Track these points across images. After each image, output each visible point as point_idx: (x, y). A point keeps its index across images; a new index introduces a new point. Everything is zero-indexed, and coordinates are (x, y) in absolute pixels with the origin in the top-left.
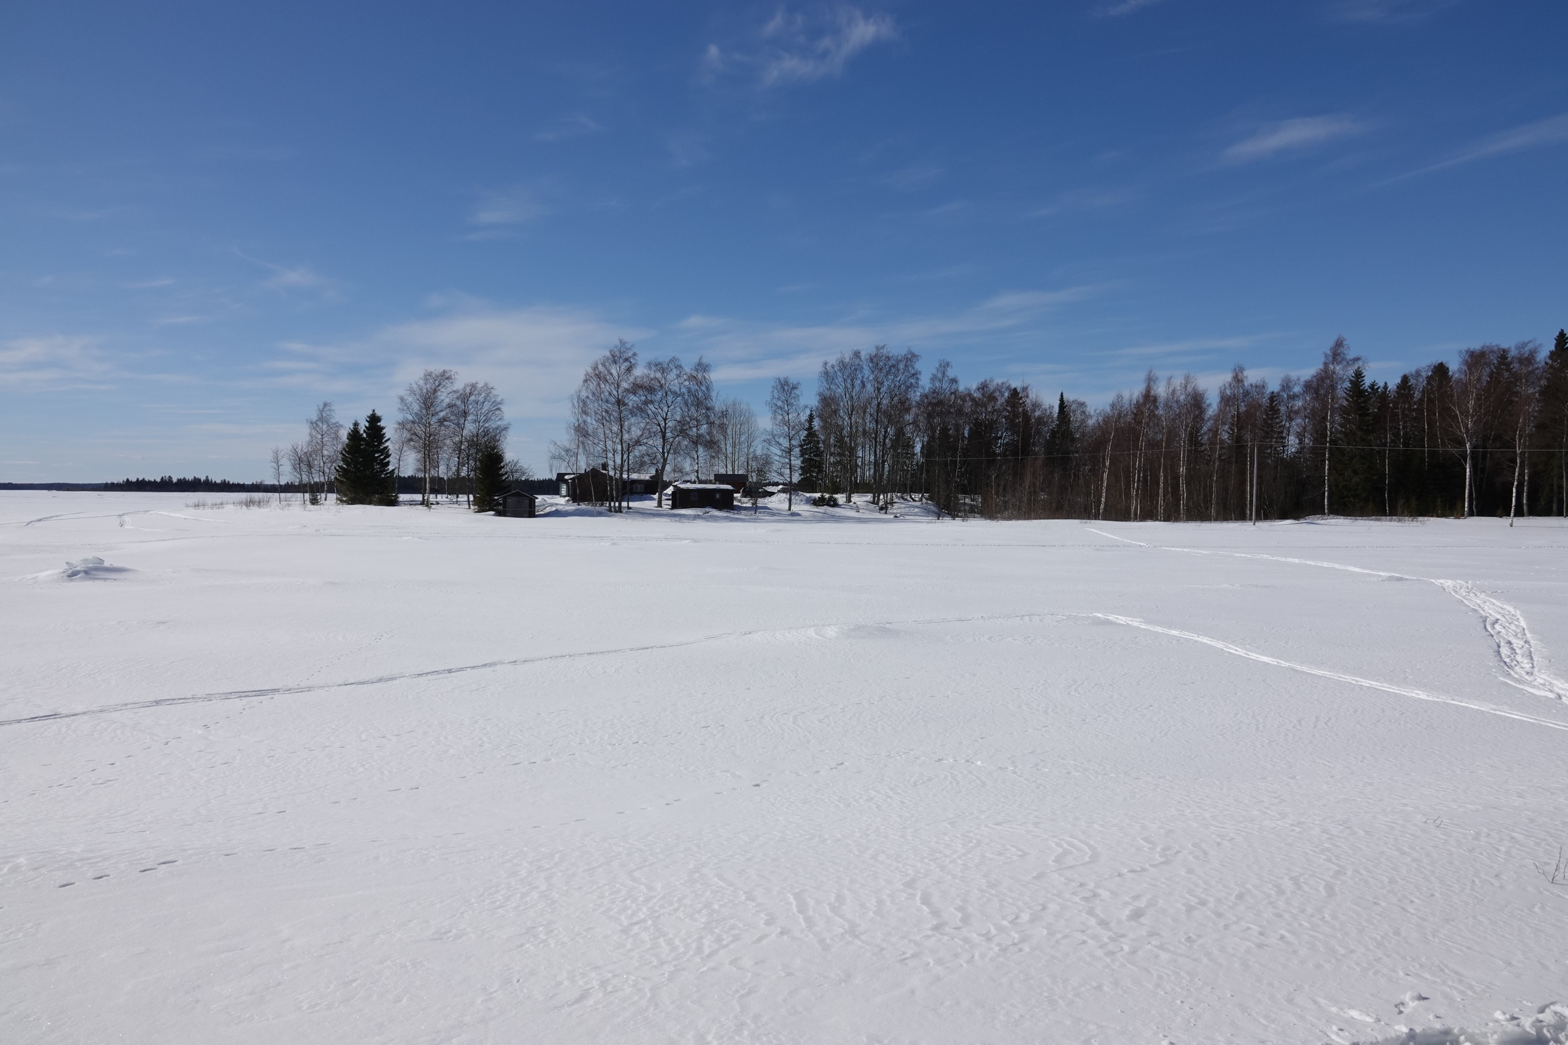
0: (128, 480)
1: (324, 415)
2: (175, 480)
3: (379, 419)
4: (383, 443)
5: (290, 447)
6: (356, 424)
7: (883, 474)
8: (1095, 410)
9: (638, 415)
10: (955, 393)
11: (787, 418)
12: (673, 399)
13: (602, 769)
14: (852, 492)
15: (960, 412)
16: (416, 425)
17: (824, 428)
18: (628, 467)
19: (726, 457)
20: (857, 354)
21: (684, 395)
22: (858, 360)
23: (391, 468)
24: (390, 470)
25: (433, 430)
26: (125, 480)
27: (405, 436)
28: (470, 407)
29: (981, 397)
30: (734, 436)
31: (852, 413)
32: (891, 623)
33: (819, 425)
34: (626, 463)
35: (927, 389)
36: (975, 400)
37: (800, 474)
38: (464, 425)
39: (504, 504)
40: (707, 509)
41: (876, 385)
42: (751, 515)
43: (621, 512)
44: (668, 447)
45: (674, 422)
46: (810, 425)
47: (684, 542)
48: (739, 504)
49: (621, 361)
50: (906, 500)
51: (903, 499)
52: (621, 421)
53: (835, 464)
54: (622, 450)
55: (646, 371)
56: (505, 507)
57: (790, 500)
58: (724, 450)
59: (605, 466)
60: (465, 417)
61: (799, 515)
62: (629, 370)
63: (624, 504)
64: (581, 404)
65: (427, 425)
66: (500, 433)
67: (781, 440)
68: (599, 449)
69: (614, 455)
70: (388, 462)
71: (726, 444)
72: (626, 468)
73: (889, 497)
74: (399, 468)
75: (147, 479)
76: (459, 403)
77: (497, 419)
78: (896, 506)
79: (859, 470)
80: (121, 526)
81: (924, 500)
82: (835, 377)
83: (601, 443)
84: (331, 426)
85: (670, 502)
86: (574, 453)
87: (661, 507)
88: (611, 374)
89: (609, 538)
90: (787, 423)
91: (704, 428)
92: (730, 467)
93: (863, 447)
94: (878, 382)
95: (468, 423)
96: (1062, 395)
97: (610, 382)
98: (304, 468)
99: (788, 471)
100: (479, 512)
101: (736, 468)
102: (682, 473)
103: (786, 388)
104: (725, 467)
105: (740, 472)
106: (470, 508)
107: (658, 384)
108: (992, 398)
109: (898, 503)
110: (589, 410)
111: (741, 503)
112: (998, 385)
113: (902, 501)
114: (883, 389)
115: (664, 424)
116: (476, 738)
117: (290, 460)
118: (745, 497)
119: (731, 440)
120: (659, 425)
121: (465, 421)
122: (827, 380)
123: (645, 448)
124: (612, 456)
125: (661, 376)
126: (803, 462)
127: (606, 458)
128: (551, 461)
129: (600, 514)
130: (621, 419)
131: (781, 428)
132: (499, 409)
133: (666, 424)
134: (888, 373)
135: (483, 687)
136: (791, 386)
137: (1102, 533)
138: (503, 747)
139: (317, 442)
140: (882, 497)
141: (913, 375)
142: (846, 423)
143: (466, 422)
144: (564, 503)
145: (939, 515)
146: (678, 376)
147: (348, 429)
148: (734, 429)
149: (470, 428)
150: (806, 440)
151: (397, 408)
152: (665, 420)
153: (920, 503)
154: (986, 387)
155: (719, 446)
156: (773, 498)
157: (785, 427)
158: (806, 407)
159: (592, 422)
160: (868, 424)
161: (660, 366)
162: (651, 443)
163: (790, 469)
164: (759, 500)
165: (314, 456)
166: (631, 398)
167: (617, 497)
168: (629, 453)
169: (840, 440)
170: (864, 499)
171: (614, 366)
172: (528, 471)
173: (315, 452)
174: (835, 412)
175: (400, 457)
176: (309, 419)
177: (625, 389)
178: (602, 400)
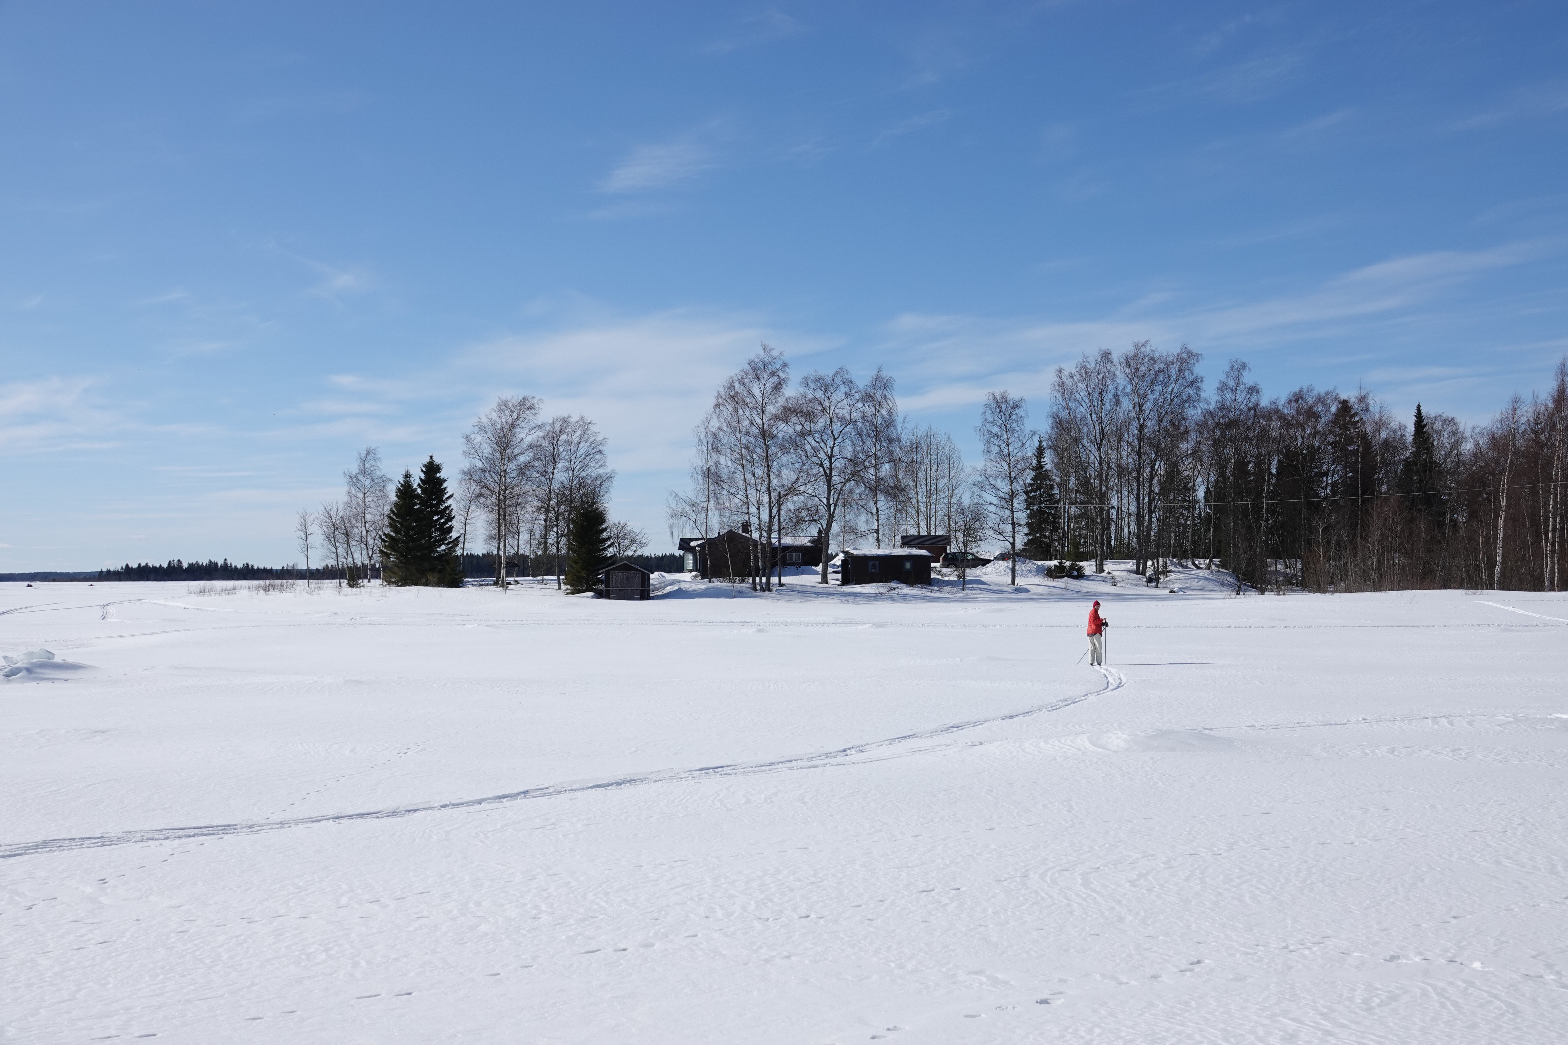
0: (127, 565)
1: (367, 466)
2: (185, 565)
3: (438, 469)
4: (444, 502)
5: (321, 510)
6: (407, 476)
7: (1150, 529)
8: (1473, 429)
9: (792, 451)
10: (1254, 408)
11: (1006, 451)
12: (842, 428)
13: (746, 964)
14: (1104, 557)
15: (1264, 435)
16: (487, 474)
17: (1057, 466)
18: (779, 526)
19: (917, 512)
20: (1106, 356)
21: (856, 421)
22: (1109, 363)
23: (454, 535)
24: (453, 538)
25: (510, 480)
26: (124, 567)
27: (472, 490)
28: (561, 450)
29: (1294, 413)
30: (928, 480)
31: (1101, 441)
32: (1211, 729)
33: (1053, 461)
34: (776, 520)
35: (1213, 404)
36: (1286, 419)
37: (1026, 534)
38: (553, 474)
39: (607, 581)
40: (894, 585)
41: (1136, 400)
42: (957, 592)
43: (770, 590)
44: (836, 496)
45: (842, 461)
46: (1039, 462)
47: (861, 627)
48: (940, 577)
49: (766, 376)
50: (1186, 567)
51: (1182, 566)
52: (767, 462)
53: (1076, 518)
54: (770, 502)
55: (802, 390)
56: (607, 585)
57: (1013, 571)
58: (914, 501)
59: (746, 527)
60: (555, 463)
61: (1027, 591)
62: (777, 387)
63: (774, 580)
64: (711, 439)
65: (503, 473)
66: (601, 485)
67: (999, 483)
68: (737, 501)
69: (758, 509)
70: (451, 528)
71: (917, 494)
72: (775, 527)
73: (1161, 562)
74: (465, 535)
75: (150, 565)
76: (545, 444)
77: (597, 466)
78: (1172, 576)
79: (1113, 525)
80: (103, 619)
81: (1213, 567)
82: (1074, 391)
83: (741, 493)
84: (376, 481)
85: (839, 576)
86: (702, 508)
87: (827, 583)
88: (752, 395)
89: (753, 624)
90: (1007, 458)
91: (886, 468)
92: (923, 525)
93: (1119, 491)
94: (1139, 396)
95: (558, 472)
96: (1419, 408)
97: (751, 405)
98: (340, 537)
99: (1009, 528)
100: (572, 593)
101: (932, 527)
102: (855, 534)
103: (1004, 407)
104: (916, 526)
105: (940, 533)
106: (560, 588)
107: (819, 408)
108: (1311, 414)
109: (1174, 571)
110: (723, 447)
111: (942, 575)
112: (1319, 395)
113: (1181, 569)
114: (1148, 405)
115: (828, 464)
116: (529, 906)
117: (321, 527)
118: (947, 567)
119: (924, 487)
120: (822, 465)
121: (554, 469)
122: (1063, 395)
123: (802, 498)
124: (756, 511)
125: (823, 396)
126: (1029, 516)
127: (748, 513)
128: (671, 520)
129: (740, 594)
130: (767, 457)
131: (998, 465)
132: (600, 452)
133: (831, 464)
134: (1153, 382)
135: (553, 824)
136: (1011, 403)
137: (1505, 608)
138: (572, 921)
139: (358, 504)
140: (1149, 563)
141: (1192, 383)
142: (1092, 457)
143: (555, 471)
144: (690, 580)
145: (1239, 587)
146: (848, 395)
147: (398, 483)
148: (929, 471)
149: (561, 477)
150: (1033, 484)
151: (462, 452)
152: (830, 458)
153: (1208, 571)
154: (1302, 398)
155: (906, 496)
156: (989, 568)
157: (1004, 464)
158: (1034, 433)
159: (726, 463)
160: (1125, 458)
161: (821, 382)
162: (810, 491)
163: (1013, 524)
164: (968, 570)
165: (354, 522)
166: (781, 427)
167: (764, 569)
168: (780, 506)
169: (1085, 484)
170: (1124, 567)
171: (756, 384)
172: (640, 536)
173: (356, 516)
174: (1076, 441)
175: (466, 520)
176: (346, 472)
177: (772, 415)
178: (740, 432)
